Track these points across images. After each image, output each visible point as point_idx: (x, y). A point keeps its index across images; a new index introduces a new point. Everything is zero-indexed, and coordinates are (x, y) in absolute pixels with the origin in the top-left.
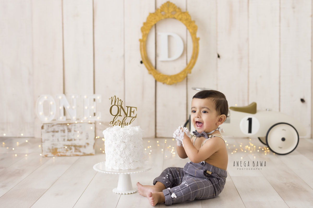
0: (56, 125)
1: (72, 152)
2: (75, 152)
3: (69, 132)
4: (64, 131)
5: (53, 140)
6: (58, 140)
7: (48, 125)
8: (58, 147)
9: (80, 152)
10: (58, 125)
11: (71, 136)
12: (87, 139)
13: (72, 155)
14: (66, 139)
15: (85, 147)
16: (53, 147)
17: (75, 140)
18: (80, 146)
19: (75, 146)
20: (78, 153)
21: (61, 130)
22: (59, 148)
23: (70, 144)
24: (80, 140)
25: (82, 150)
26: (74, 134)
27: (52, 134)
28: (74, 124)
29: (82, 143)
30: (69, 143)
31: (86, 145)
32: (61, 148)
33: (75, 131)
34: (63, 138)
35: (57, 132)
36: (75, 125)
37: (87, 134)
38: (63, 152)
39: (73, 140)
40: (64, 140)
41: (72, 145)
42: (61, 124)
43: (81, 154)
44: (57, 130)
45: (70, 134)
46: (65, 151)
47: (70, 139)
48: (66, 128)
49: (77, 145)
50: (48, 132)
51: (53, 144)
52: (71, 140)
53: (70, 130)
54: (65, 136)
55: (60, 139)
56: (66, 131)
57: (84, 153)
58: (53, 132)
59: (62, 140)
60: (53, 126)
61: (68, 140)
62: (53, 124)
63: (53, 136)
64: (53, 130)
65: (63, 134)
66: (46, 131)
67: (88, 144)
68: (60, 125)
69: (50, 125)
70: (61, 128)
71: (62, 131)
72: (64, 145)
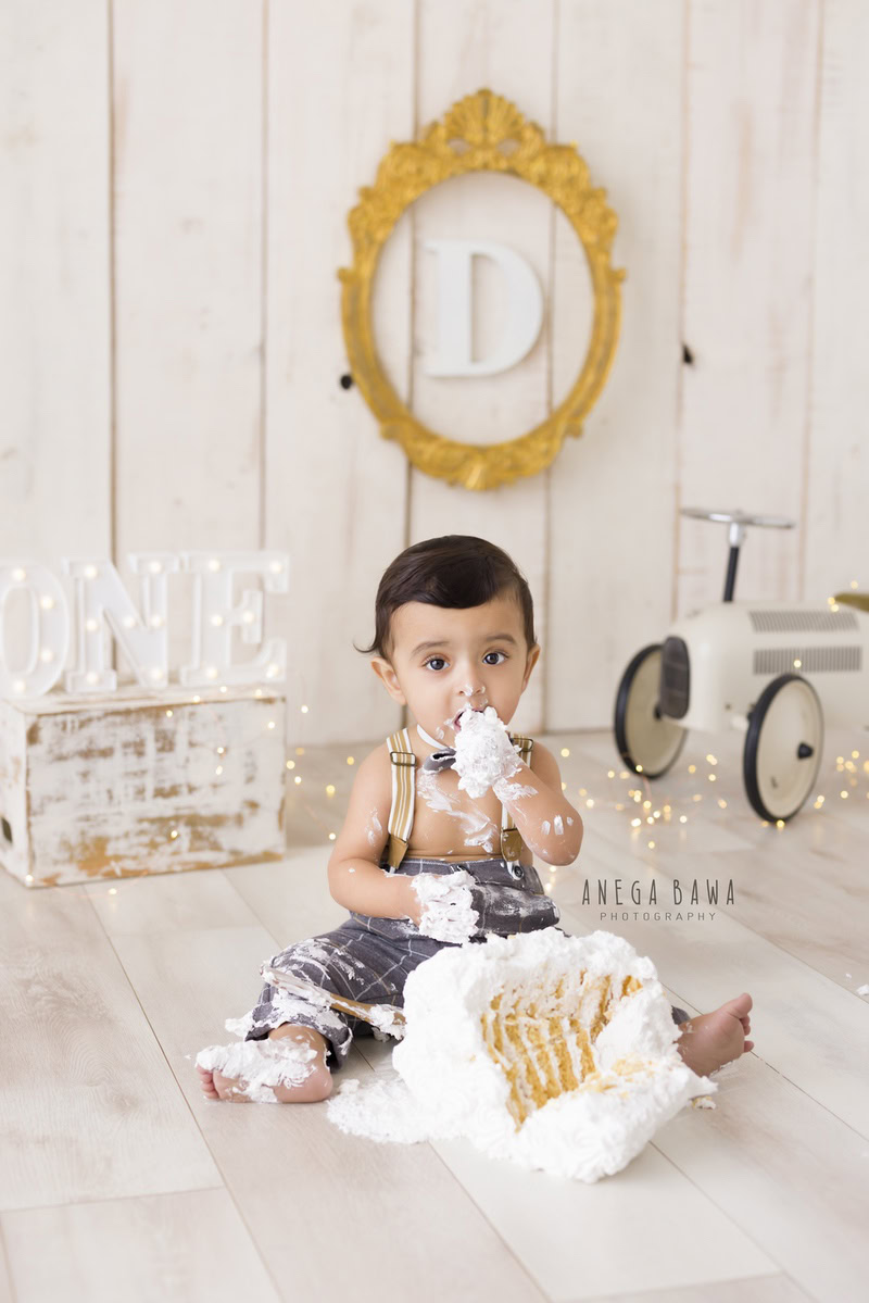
0: (99, 719)
1: (175, 853)
2: (192, 849)
3: (161, 750)
4: (138, 748)
5: (87, 796)
6: (110, 793)
7: (60, 719)
8: (110, 830)
9: (216, 847)
10: (110, 719)
11: (174, 768)
12: (250, 780)
13: (177, 868)
14: (150, 786)
15: (239, 820)
16: (83, 833)
17: (191, 789)
18: (217, 821)
19: (193, 821)
20: (207, 856)
21: (126, 745)
22: (117, 838)
23: (169, 812)
24: (215, 786)
25: (227, 837)
26: (187, 760)
27: (79, 764)
28: (188, 710)
29: (226, 802)
30: (165, 807)
31: (246, 812)
32: (127, 835)
33: (192, 745)
34: (137, 782)
35: (106, 753)
36: (192, 714)
37: (250, 754)
38: (135, 858)
39: (184, 790)
40: (140, 792)
41: (177, 818)
42: (128, 712)
43: (223, 858)
44: (103, 744)
45: (169, 759)
46: (144, 851)
47: (167, 786)
48: (147, 730)
49: (204, 812)
50: (61, 758)
51: (87, 819)
52: (173, 791)
53: (166, 743)
54: (144, 772)
55: (118, 792)
56: (151, 747)
57: (234, 852)
58: (87, 754)
59: (131, 791)
60: (83, 724)
61: (160, 793)
62: (83, 717)
63: (85, 775)
64: (83, 746)
65: (132, 762)
66: (50, 751)
67: (253, 805)
68: (118, 719)
69: (69, 718)
70: (126, 733)
71: (131, 750)
72: (141, 820)
